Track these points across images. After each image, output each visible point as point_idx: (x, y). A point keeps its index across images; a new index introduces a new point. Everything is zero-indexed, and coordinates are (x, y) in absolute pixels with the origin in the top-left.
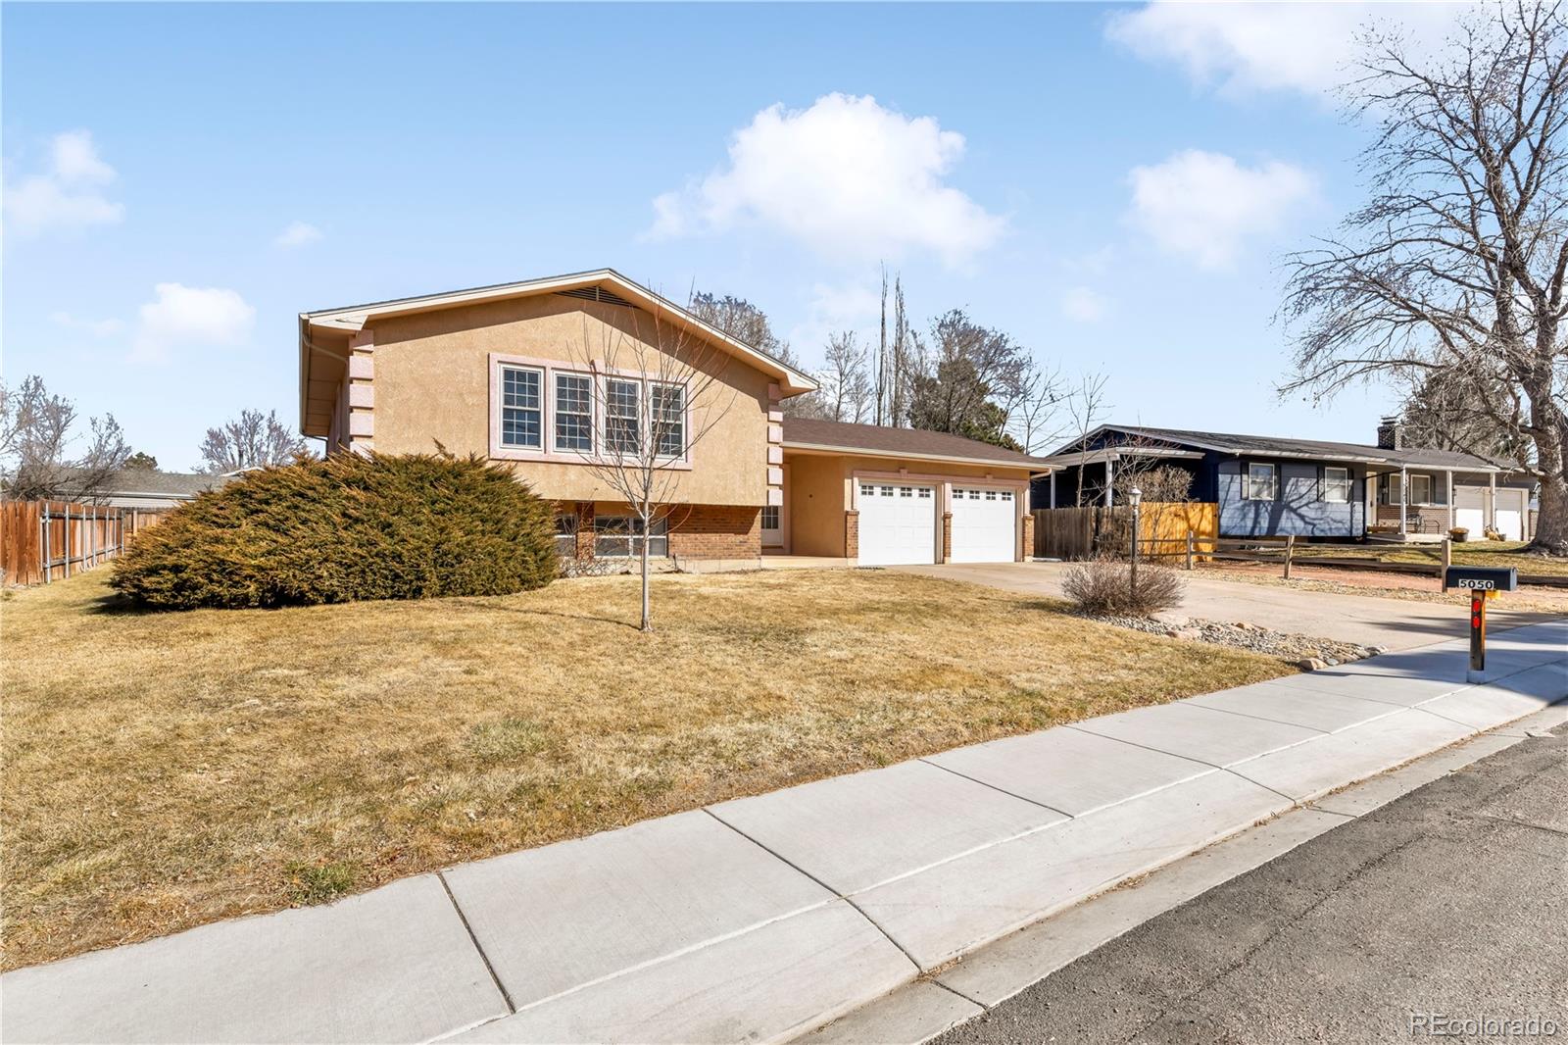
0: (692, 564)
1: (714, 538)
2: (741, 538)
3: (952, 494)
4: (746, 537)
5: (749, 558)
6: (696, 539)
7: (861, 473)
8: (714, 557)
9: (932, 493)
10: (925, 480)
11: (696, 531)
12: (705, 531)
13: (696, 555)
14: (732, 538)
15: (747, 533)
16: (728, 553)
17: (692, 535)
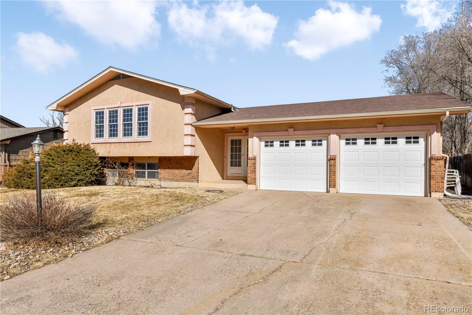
0: (167, 183)
1: (176, 171)
2: (188, 171)
3: (343, 142)
4: (191, 171)
5: (192, 182)
6: (169, 172)
7: (259, 134)
8: (177, 181)
9: (324, 143)
10: (317, 134)
11: (169, 168)
12: (172, 168)
13: (169, 179)
14: (184, 172)
15: (191, 169)
16: (183, 179)
17: (167, 170)
